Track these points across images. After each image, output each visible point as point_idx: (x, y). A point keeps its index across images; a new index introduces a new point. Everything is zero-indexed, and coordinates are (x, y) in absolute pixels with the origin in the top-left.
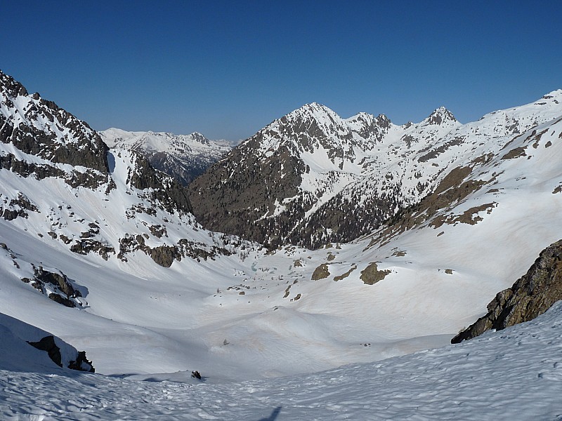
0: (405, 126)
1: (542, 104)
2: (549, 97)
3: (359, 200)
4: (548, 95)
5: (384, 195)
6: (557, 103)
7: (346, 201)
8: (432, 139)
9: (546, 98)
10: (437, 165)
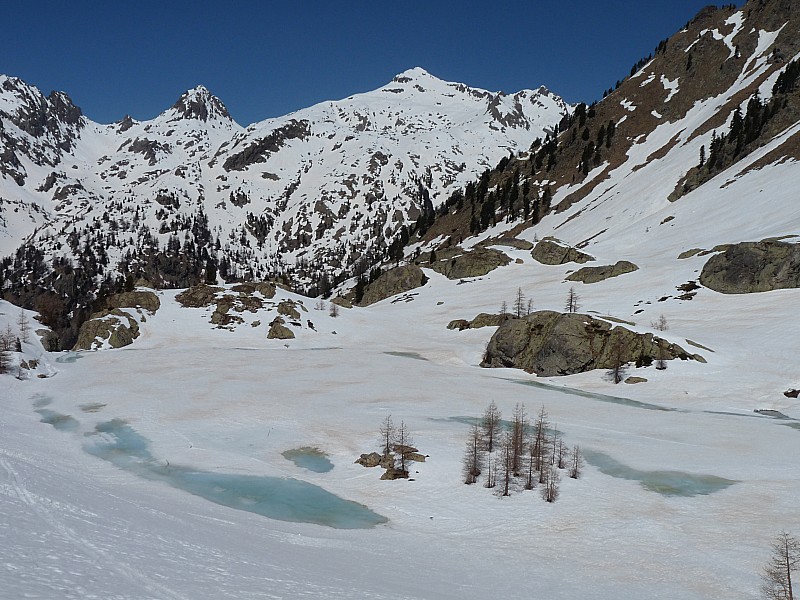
0: (118, 127)
1: (396, 91)
2: (406, 80)
3: (105, 261)
4: (401, 76)
5: (174, 244)
6: (421, 90)
7: (61, 263)
8: (201, 148)
9: (401, 80)
10: (275, 177)
